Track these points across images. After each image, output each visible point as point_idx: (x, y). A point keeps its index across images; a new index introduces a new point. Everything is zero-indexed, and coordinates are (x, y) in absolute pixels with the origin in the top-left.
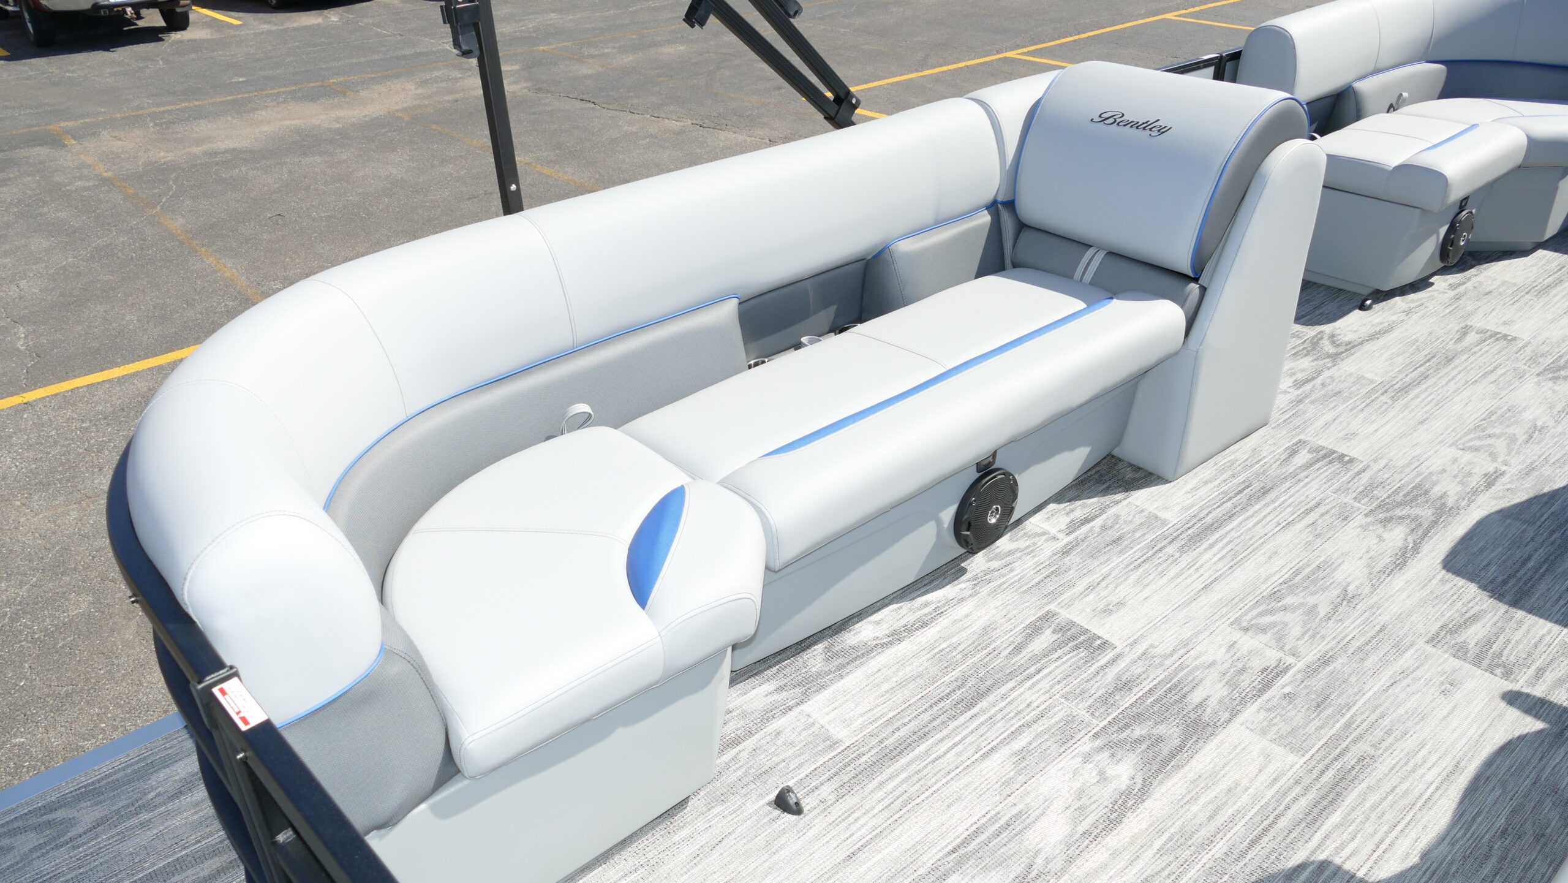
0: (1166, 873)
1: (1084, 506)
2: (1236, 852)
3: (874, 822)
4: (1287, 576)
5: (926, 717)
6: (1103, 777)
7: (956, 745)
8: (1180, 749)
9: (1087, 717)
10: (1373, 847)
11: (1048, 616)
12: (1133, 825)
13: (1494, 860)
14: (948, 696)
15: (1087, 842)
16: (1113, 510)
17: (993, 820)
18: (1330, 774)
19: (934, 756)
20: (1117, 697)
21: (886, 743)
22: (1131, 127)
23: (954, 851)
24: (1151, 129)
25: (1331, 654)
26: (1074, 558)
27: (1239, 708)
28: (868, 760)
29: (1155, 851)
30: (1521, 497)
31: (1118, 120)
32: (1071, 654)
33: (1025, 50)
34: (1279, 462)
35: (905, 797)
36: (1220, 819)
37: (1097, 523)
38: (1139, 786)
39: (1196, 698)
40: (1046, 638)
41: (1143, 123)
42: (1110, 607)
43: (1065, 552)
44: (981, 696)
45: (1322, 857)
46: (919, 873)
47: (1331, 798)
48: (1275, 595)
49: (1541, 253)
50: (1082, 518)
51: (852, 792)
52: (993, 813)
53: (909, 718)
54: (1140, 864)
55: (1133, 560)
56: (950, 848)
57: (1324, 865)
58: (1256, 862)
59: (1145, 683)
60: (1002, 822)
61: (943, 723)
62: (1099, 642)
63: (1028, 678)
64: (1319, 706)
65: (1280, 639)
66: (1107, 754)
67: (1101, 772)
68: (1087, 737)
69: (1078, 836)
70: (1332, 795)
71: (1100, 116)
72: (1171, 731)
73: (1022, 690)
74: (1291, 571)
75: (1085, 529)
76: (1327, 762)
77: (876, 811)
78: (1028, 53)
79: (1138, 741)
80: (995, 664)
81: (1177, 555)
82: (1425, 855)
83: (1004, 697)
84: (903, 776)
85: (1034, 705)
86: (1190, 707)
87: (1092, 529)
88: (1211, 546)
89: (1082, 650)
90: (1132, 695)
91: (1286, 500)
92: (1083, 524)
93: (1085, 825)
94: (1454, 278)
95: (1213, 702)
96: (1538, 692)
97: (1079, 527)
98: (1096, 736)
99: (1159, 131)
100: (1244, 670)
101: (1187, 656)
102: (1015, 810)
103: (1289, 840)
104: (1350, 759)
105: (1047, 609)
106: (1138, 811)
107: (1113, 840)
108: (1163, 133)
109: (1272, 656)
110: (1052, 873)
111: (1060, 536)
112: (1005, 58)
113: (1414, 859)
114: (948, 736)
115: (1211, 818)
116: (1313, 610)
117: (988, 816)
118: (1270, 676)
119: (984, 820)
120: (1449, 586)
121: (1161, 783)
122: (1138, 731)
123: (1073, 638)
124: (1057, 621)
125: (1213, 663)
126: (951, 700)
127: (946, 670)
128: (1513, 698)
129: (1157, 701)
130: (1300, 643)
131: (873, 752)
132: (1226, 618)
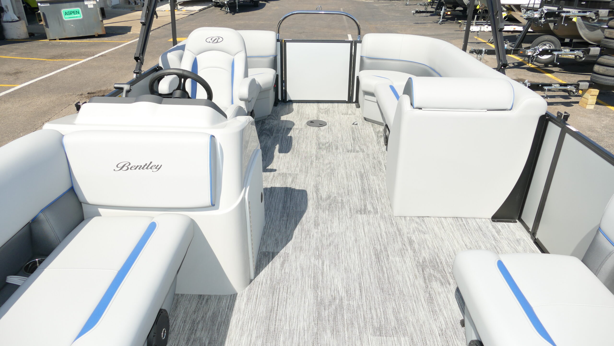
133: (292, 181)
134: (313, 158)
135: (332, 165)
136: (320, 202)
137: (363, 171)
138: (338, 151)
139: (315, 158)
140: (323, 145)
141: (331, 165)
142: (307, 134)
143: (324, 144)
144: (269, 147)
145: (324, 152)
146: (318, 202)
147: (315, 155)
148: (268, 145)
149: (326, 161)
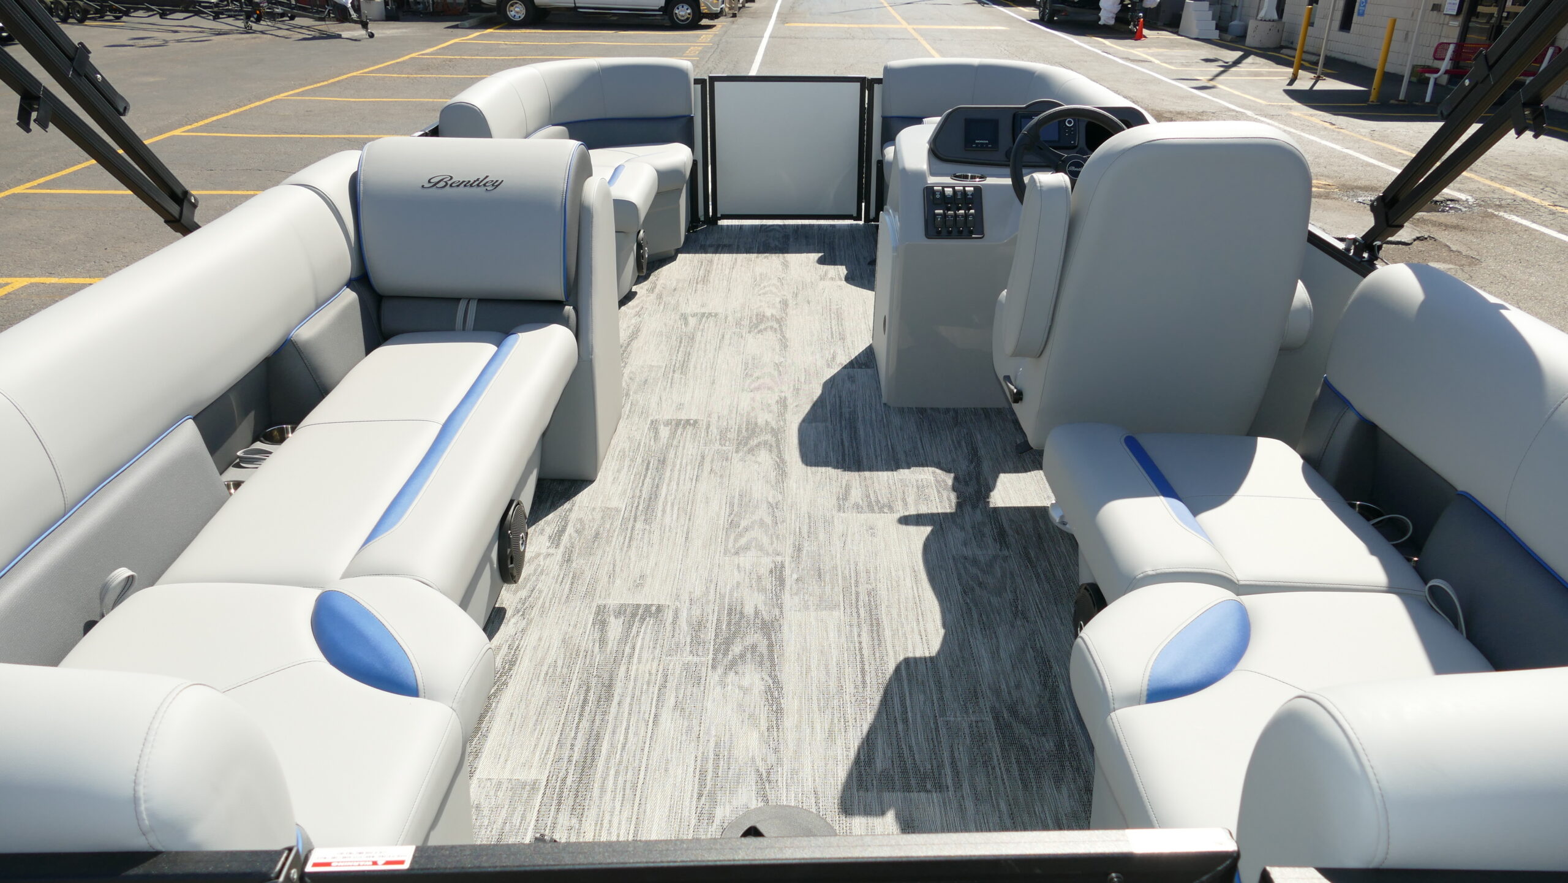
0: (836, 721)
1: (548, 523)
2: (859, 683)
3: (625, 815)
4: (728, 510)
5: (585, 724)
6: (745, 691)
7: (627, 729)
8: (770, 646)
9: (695, 659)
10: (919, 637)
11: (601, 610)
12: (791, 703)
13: (973, 608)
14: (585, 701)
15: (775, 734)
16: (573, 516)
17: (705, 759)
18: (862, 611)
19: (620, 746)
20: (702, 636)
21: (574, 759)
22: (465, 186)
23: (700, 796)
24: (485, 185)
25: (797, 543)
26: (577, 563)
27: (779, 602)
28: (574, 779)
29: (818, 712)
30: (807, 408)
31: (450, 183)
32: (644, 626)
33: (35, 183)
34: (653, 440)
35: (628, 785)
36: (834, 670)
37: (570, 530)
38: (771, 682)
39: (749, 610)
40: (615, 627)
41: (475, 181)
42: (638, 582)
43: (568, 560)
44: (610, 687)
45: (901, 658)
46: (692, 826)
47: (876, 626)
48: (732, 525)
49: (680, 256)
50: (555, 531)
51: (586, 808)
52: (700, 755)
53: (573, 732)
54: (818, 726)
55: (621, 543)
56: (695, 795)
57: (907, 661)
58: (874, 682)
59: (710, 617)
60: (711, 756)
61: (602, 720)
62: (654, 608)
63: (631, 656)
64: (820, 577)
65: (761, 548)
66: (732, 674)
67: (740, 687)
68: (710, 672)
69: (766, 734)
70: (874, 622)
71: (429, 182)
72: (755, 637)
73: (634, 667)
74: (728, 505)
75: (565, 538)
76: (854, 605)
77: (618, 808)
78: (39, 186)
79: (742, 656)
80: (597, 660)
81: (648, 527)
82: (944, 625)
83: (627, 677)
84: (612, 772)
85: (654, 672)
86: (752, 617)
87: (570, 535)
88: (664, 511)
89: (648, 619)
90: (710, 629)
91: (681, 462)
92: (560, 536)
93: (764, 725)
94: (646, 285)
95: (761, 607)
96: (912, 511)
97: (559, 539)
98: (714, 667)
99: (493, 185)
100: (759, 578)
101: (718, 588)
102: (712, 744)
103: (878, 660)
104: (864, 597)
105: (594, 605)
106: (785, 696)
107: (789, 722)
108: (497, 186)
109: (767, 563)
110: (775, 765)
111: (551, 551)
112: (14, 195)
113: (942, 632)
114: (615, 727)
115: (828, 673)
116: (762, 523)
117: (699, 759)
118: (778, 573)
119: (699, 762)
120: (819, 474)
121: (781, 671)
122: (736, 649)
123: (634, 615)
124: (611, 609)
125: (738, 583)
126: (590, 702)
127: (565, 683)
128: (905, 520)
129: (729, 624)
130: (775, 545)
131: (571, 772)
132: (718, 553)
133: (848, 489)
134: (795, 576)
135: (730, 545)
136: (774, 439)
137: (639, 525)
138: (696, 612)
139: (787, 572)
140: (754, 647)
141: (734, 546)
142: (831, 732)
143: (749, 656)
144: (972, 625)
145: (753, 602)
146: (778, 442)
147: (787, 587)
148: (980, 637)
149: (746, 560)
